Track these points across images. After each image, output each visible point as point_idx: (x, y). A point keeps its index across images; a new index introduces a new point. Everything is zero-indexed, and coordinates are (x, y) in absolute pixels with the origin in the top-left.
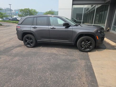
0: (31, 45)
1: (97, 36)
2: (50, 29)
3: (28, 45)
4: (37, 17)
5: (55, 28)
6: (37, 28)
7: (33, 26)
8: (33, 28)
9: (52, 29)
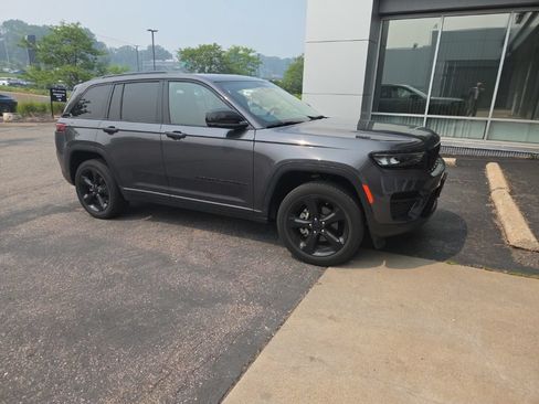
0: (101, 209)
1: (366, 187)
2: (165, 138)
3: (92, 207)
4: (124, 83)
5: (184, 136)
6: (117, 131)
7: (107, 124)
8: (105, 131)
9: (171, 139)
